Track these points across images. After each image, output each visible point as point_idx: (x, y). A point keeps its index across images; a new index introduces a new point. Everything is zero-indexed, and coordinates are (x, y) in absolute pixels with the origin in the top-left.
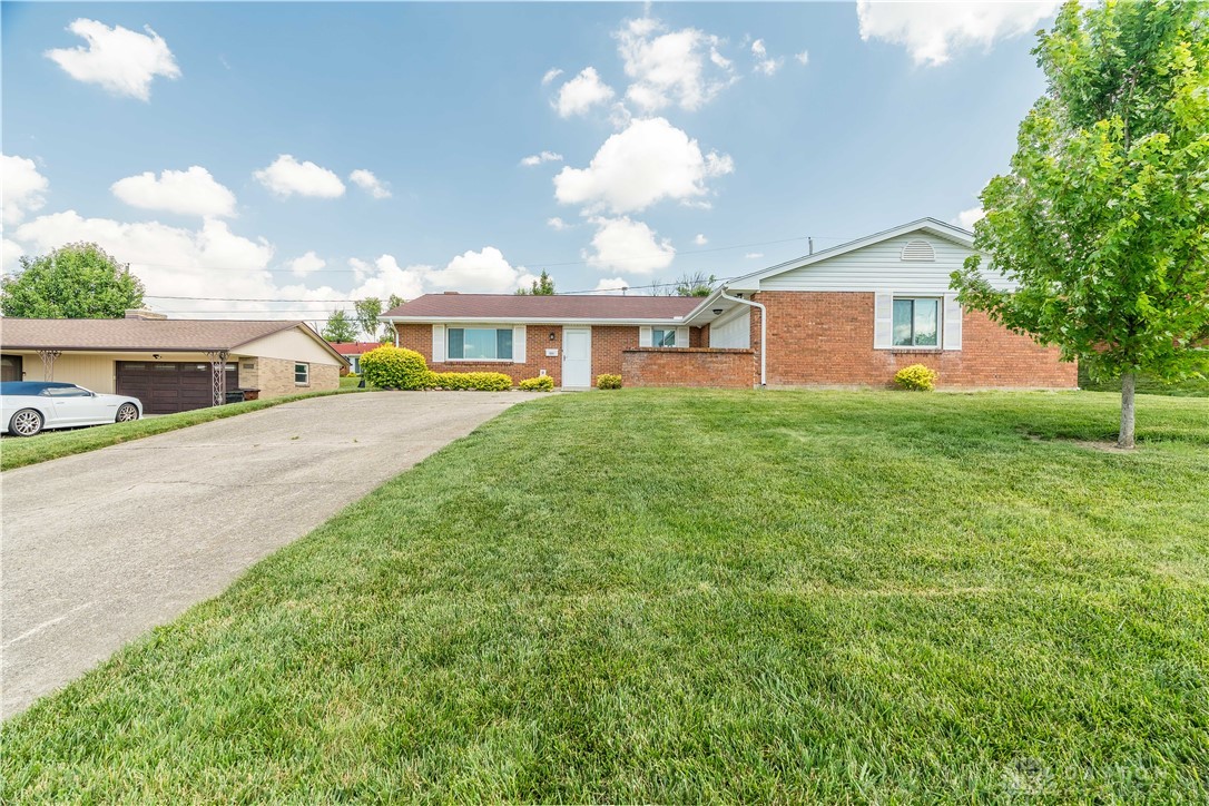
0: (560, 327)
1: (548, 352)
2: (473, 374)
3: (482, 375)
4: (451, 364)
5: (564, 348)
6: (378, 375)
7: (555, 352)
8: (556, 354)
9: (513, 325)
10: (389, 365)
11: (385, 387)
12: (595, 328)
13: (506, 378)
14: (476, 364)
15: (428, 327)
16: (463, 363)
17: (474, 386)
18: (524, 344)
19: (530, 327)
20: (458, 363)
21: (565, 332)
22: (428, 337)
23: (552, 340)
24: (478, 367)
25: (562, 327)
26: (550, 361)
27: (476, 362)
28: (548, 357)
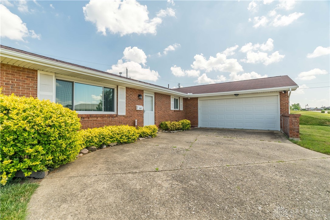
1: (138, 107)
5: (144, 105)
8: (142, 109)
9: (117, 86)
12: (157, 94)
15: (30, 72)
21: (144, 95)
22: (29, 84)
23: (139, 99)
24: (91, 119)
25: (143, 91)
26: (138, 113)
27: (89, 115)
28: (137, 111)
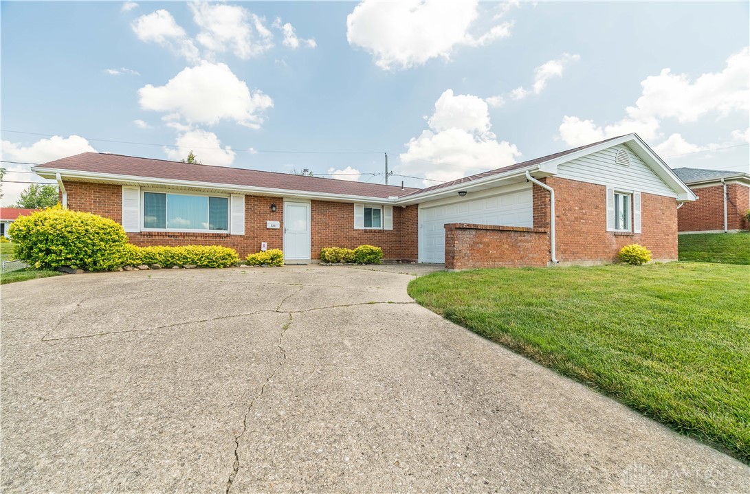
0: (280, 199)
1: (270, 224)
2: (190, 247)
3: (200, 249)
4: (150, 234)
5: (285, 221)
6: (48, 252)
7: (277, 224)
8: (278, 227)
9: (230, 194)
10: (71, 237)
11: (64, 269)
12: (314, 202)
13: (232, 251)
14: (184, 235)
15: (116, 188)
16: (167, 234)
17: (193, 262)
18: (242, 214)
19: (249, 198)
20: (159, 234)
21: (286, 204)
22: (114, 200)
23: (273, 211)
24: (186, 238)
25: (282, 198)
26: (271, 233)
27: (184, 233)
28: (269, 229)
